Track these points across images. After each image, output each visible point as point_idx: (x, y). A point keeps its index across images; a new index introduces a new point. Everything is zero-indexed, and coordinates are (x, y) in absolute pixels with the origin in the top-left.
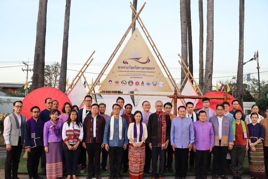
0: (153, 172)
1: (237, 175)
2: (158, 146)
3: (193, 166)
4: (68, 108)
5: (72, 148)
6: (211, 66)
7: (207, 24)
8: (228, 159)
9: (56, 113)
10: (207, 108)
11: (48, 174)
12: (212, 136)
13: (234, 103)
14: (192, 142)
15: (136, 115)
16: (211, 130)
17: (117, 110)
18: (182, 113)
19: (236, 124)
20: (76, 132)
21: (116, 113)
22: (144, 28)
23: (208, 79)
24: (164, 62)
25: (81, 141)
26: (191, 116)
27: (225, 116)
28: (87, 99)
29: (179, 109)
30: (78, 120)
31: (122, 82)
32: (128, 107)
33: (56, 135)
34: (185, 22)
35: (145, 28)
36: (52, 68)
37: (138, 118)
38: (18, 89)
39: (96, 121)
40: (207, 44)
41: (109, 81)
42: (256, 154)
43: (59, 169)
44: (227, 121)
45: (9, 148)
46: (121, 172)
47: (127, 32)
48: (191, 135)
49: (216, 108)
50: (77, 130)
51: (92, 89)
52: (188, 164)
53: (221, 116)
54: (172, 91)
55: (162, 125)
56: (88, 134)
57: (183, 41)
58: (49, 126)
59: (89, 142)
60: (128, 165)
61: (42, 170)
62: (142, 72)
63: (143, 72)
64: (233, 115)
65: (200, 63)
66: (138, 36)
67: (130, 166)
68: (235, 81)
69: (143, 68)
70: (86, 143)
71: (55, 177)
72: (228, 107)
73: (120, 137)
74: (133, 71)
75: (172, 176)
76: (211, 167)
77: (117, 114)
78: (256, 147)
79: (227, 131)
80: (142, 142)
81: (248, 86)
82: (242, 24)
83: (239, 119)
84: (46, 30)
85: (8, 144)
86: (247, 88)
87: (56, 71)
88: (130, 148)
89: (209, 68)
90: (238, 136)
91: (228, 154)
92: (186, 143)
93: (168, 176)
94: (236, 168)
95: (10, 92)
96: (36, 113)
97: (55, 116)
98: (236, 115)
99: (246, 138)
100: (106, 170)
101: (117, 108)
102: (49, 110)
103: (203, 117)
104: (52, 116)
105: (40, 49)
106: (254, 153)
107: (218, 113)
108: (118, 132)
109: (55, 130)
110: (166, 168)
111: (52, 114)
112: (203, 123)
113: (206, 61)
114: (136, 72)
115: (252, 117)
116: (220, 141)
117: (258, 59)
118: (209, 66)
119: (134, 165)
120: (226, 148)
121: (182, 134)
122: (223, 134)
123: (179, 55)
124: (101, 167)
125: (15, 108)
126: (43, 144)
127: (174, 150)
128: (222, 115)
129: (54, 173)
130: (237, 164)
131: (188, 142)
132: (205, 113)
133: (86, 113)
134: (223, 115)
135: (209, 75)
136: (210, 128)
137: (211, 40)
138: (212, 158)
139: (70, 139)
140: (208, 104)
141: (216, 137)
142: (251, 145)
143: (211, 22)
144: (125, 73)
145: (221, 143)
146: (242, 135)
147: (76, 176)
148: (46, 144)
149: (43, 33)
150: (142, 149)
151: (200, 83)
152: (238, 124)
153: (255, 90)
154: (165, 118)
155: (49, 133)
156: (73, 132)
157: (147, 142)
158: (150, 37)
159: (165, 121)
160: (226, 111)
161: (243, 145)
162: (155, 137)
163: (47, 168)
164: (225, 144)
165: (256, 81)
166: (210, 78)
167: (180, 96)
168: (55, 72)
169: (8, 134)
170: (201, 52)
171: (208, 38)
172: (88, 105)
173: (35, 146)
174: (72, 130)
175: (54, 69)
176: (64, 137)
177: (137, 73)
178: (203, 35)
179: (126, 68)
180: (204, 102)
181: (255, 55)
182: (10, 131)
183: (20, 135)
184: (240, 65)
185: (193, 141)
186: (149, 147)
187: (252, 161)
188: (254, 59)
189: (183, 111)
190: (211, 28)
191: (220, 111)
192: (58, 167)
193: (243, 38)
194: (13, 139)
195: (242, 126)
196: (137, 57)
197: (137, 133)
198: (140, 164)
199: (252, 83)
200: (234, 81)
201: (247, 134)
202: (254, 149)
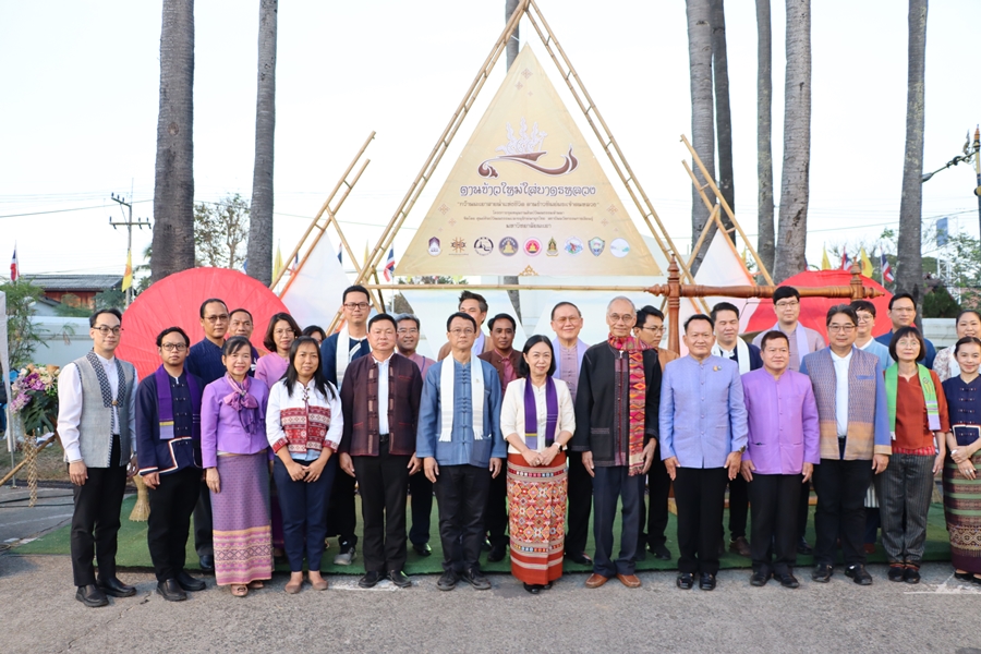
0: (597, 556)
1: (905, 563)
2: (618, 463)
3: (744, 534)
4: (284, 335)
5: (304, 473)
6: (804, 178)
7: (788, 22)
8: (871, 508)
9: (245, 349)
10: (789, 323)
11: (220, 567)
12: (813, 424)
13: (897, 304)
14: (738, 445)
15: (533, 350)
16: (808, 400)
17: (463, 335)
18: (701, 339)
19: (901, 380)
20: (316, 415)
21: (461, 345)
22: (551, 43)
23: (791, 228)
24: (628, 168)
25: (335, 448)
26: (729, 353)
27: (859, 351)
28: (352, 297)
29: (686, 326)
30: (323, 375)
31: (478, 245)
32: (502, 324)
33: (247, 428)
34: (702, 23)
35: (557, 44)
36: (217, 215)
37: (541, 359)
38: (98, 294)
39: (390, 377)
40: (788, 97)
41: (431, 241)
42: (975, 486)
43: (259, 551)
44: (866, 370)
45: (79, 476)
46: (483, 561)
47: (491, 61)
48: (733, 420)
49: (828, 322)
50: (318, 408)
51: (370, 269)
52: (722, 528)
53: (844, 350)
54: (658, 273)
55: (630, 387)
56: (360, 424)
57: (696, 94)
58: (221, 397)
59: (362, 453)
60: (506, 533)
61: (201, 557)
62: (548, 204)
63: (554, 205)
64: (887, 348)
65: (759, 177)
66: (530, 74)
67: (513, 538)
68: (891, 247)
69: (553, 191)
70: (352, 457)
71: (243, 580)
72: (871, 321)
73: (478, 431)
74: (516, 204)
75: (665, 570)
76: (810, 538)
77: (463, 350)
78: (974, 460)
79: (868, 406)
80: (557, 445)
81: (941, 266)
82: (918, 24)
83: (909, 361)
84: (193, 64)
85: (76, 462)
86: (935, 270)
87: (232, 225)
88: (514, 472)
89: (797, 184)
90: (905, 421)
91: (869, 491)
92: (717, 447)
93: (651, 570)
94: (898, 541)
95: (70, 305)
96: (175, 350)
97: (239, 359)
98: (900, 347)
99: (935, 431)
100: (428, 553)
101: (465, 326)
102: (215, 342)
103: (779, 354)
104: (229, 361)
105: (177, 132)
106: (968, 482)
107: (833, 340)
108: (471, 413)
109: (242, 411)
110: (645, 546)
111: (230, 353)
112: (777, 377)
113: (785, 160)
114: (528, 205)
115: (959, 354)
116: (842, 441)
117: (978, 160)
118: (797, 178)
119: (528, 532)
120: (865, 465)
121: (703, 414)
122: (852, 416)
123: (683, 139)
124: (409, 544)
125: (97, 335)
126: (200, 462)
127: (673, 476)
128: (848, 346)
129: (240, 565)
130: (904, 525)
131: (723, 445)
132: (783, 341)
133: (350, 349)
134: (850, 346)
135: (795, 212)
136: (803, 392)
137: (801, 84)
138: (812, 512)
139: (294, 442)
140: (796, 308)
141: (827, 426)
142: (956, 455)
143: (800, 14)
144: (487, 211)
145: (847, 447)
146: (921, 418)
147: (323, 575)
148: (211, 459)
149: (184, 76)
150: (556, 474)
151: (763, 247)
152: (908, 378)
153: (965, 279)
154: (640, 362)
155: (221, 422)
156: (305, 414)
157: (576, 448)
158: (575, 76)
159: (643, 372)
160: (862, 335)
161: (923, 455)
162: (604, 431)
163: (216, 548)
164: (859, 453)
165: (969, 246)
166: (800, 224)
167: (692, 288)
168: (229, 228)
169: (74, 426)
170: (765, 132)
171: (789, 77)
172: (355, 320)
173: (173, 466)
174: (300, 409)
175: (225, 217)
176: (274, 435)
177: (531, 209)
178: (770, 72)
179: (490, 190)
180: (778, 302)
181: (968, 143)
182: (82, 417)
183: (117, 431)
184: (910, 176)
185: (744, 443)
186: (583, 467)
187: (957, 512)
188: (963, 160)
189: (701, 331)
190: (803, 36)
191: (842, 332)
192: (256, 544)
193: (923, 76)
194: (94, 443)
195: (920, 385)
196: (531, 151)
197: (538, 417)
198: (550, 526)
199: (956, 254)
200: (888, 247)
201: (941, 417)
202: (967, 467)
